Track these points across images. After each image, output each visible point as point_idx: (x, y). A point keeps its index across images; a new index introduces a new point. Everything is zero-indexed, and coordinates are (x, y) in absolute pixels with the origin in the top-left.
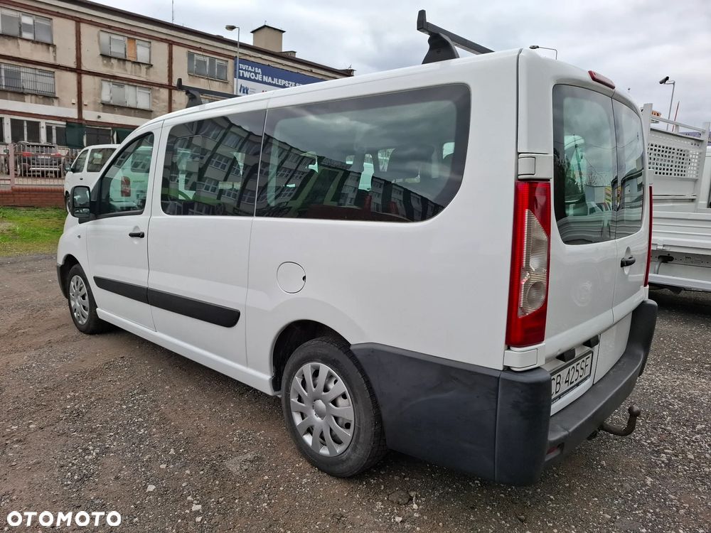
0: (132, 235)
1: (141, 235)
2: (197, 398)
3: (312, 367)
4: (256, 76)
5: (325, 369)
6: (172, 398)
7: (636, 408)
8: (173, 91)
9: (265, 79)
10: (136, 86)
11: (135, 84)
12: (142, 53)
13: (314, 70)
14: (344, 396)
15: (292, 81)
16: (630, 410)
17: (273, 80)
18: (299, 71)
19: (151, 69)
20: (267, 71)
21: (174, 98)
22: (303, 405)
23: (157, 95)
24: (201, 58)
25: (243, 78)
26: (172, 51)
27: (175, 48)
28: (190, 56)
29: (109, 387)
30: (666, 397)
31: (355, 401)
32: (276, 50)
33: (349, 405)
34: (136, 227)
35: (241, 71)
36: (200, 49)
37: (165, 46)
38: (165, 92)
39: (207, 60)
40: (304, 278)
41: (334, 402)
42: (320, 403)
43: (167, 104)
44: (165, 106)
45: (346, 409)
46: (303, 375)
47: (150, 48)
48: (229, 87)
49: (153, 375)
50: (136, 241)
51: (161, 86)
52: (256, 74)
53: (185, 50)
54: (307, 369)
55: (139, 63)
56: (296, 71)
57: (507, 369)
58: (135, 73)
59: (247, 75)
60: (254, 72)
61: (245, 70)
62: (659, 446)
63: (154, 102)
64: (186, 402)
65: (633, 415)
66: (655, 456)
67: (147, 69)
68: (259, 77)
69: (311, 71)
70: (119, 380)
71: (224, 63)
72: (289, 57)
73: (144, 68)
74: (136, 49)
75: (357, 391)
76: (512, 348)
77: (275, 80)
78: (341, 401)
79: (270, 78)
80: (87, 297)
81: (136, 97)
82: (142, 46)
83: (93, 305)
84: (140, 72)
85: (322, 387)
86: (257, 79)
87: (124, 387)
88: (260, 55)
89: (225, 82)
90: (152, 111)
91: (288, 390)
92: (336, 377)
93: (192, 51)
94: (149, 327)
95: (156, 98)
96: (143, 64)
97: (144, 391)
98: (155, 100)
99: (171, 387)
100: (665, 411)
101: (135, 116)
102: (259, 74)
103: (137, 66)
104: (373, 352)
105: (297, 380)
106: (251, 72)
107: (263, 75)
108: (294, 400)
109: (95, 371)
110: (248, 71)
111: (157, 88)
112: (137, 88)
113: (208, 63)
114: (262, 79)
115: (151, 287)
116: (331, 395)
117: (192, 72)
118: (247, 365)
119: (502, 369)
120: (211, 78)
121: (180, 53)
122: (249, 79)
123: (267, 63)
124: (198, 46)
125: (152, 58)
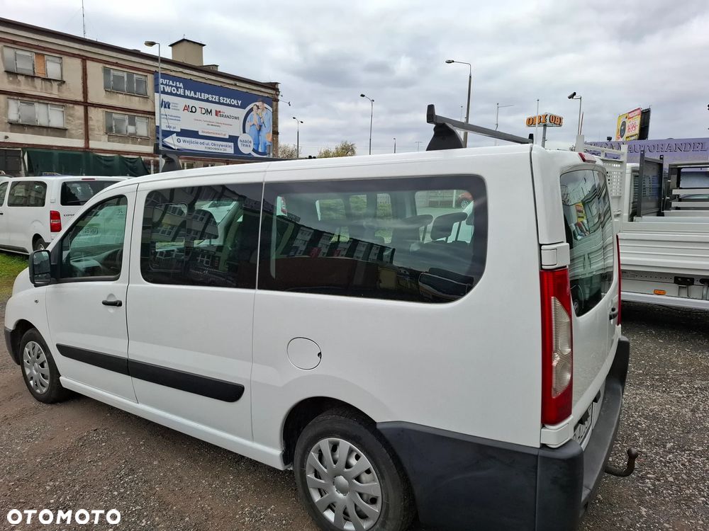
0: (105, 303)
1: (118, 304)
2: (192, 472)
3: (330, 442)
4: (178, 91)
5: (345, 445)
6: (165, 476)
7: (634, 450)
8: (89, 108)
9: (187, 93)
10: (47, 104)
11: (46, 102)
12: (53, 69)
13: (238, 84)
14: (368, 472)
15: (216, 95)
16: (629, 452)
17: (195, 94)
18: (222, 85)
19: (64, 86)
20: (189, 85)
21: (90, 115)
22: (323, 481)
23: (72, 112)
24: (120, 74)
25: (164, 92)
26: (86, 66)
27: (89, 63)
28: (106, 71)
29: (91, 470)
30: (632, 417)
31: (381, 477)
32: (196, 64)
33: (374, 480)
34: (111, 295)
35: (162, 86)
36: (117, 64)
37: (78, 62)
38: (79, 110)
39: (125, 75)
40: (320, 354)
41: (358, 479)
42: (341, 479)
43: (82, 121)
44: (81, 124)
45: (372, 485)
46: (320, 450)
47: (61, 64)
48: (150, 102)
49: (136, 449)
50: (111, 309)
51: (76, 103)
52: (177, 88)
53: (101, 65)
54: (325, 444)
55: (49, 80)
56: (219, 84)
57: (544, 446)
58: (46, 90)
59: (168, 89)
60: (176, 87)
61: (166, 85)
62: (642, 471)
63: (68, 119)
64: (181, 480)
65: (632, 457)
66: (641, 483)
67: (59, 85)
68: (181, 92)
69: (235, 85)
70: (101, 459)
71: (143, 78)
72: (211, 70)
73: (55, 85)
74: (45, 65)
75: (383, 467)
76: (546, 426)
77: (198, 94)
78: (365, 477)
79: (192, 92)
80: (46, 365)
81: (48, 116)
82: (52, 61)
83: (55, 373)
84: (52, 90)
85: (343, 464)
86: (178, 93)
87: (108, 467)
88: (181, 70)
89: (145, 97)
90: (66, 130)
91: (303, 465)
92: (356, 451)
93: (107, 66)
94: (130, 398)
95: (71, 116)
96: (55, 80)
97: (132, 471)
98: (70, 118)
99: (159, 462)
100: (636, 432)
101: (47, 135)
102: (181, 88)
103: (48, 83)
104: (402, 431)
105: (313, 455)
106: (172, 86)
107: (185, 89)
108: (310, 476)
109: (69, 451)
110: (169, 86)
111: (71, 105)
112: (49, 105)
113: (126, 79)
114: (184, 93)
115: (131, 357)
116: (354, 472)
117: (110, 88)
118: (253, 439)
119: (539, 447)
120: (131, 93)
121: (95, 70)
122: (171, 94)
123: (189, 77)
124: (115, 61)
125: (64, 74)
